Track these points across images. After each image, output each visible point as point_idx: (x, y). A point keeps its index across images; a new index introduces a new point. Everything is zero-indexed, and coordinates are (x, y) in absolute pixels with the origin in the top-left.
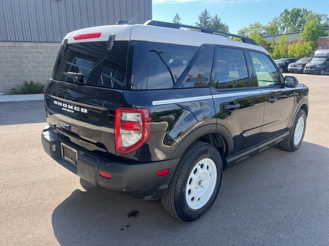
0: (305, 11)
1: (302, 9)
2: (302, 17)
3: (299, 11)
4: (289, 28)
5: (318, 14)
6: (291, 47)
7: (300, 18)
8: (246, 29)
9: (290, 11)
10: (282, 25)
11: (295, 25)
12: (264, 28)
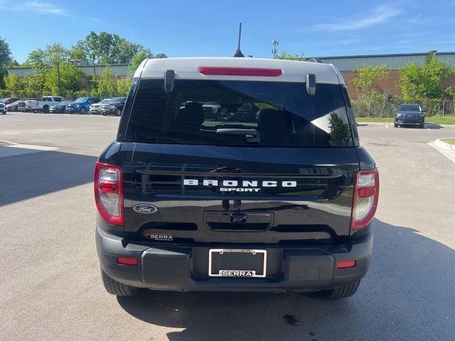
0: (117, 37)
1: (112, 34)
2: (114, 45)
3: (109, 36)
4: (100, 57)
5: (133, 44)
6: (120, 83)
7: (111, 46)
8: (42, 52)
9: (98, 34)
10: (91, 52)
11: (108, 54)
12: (68, 53)
